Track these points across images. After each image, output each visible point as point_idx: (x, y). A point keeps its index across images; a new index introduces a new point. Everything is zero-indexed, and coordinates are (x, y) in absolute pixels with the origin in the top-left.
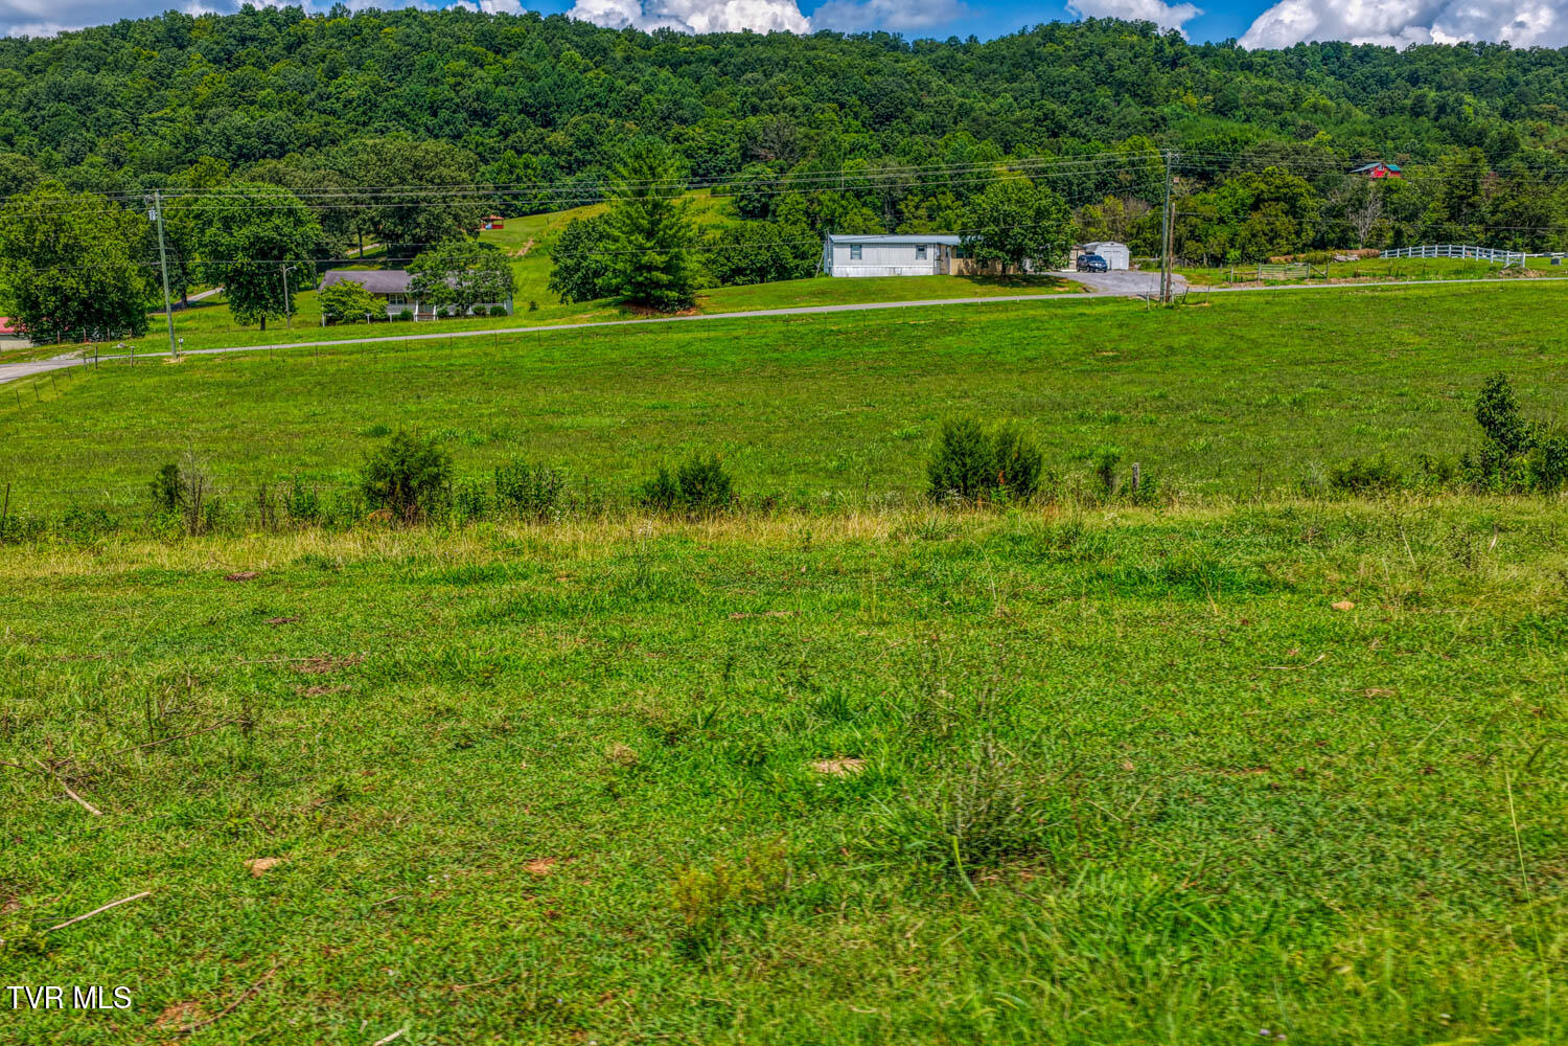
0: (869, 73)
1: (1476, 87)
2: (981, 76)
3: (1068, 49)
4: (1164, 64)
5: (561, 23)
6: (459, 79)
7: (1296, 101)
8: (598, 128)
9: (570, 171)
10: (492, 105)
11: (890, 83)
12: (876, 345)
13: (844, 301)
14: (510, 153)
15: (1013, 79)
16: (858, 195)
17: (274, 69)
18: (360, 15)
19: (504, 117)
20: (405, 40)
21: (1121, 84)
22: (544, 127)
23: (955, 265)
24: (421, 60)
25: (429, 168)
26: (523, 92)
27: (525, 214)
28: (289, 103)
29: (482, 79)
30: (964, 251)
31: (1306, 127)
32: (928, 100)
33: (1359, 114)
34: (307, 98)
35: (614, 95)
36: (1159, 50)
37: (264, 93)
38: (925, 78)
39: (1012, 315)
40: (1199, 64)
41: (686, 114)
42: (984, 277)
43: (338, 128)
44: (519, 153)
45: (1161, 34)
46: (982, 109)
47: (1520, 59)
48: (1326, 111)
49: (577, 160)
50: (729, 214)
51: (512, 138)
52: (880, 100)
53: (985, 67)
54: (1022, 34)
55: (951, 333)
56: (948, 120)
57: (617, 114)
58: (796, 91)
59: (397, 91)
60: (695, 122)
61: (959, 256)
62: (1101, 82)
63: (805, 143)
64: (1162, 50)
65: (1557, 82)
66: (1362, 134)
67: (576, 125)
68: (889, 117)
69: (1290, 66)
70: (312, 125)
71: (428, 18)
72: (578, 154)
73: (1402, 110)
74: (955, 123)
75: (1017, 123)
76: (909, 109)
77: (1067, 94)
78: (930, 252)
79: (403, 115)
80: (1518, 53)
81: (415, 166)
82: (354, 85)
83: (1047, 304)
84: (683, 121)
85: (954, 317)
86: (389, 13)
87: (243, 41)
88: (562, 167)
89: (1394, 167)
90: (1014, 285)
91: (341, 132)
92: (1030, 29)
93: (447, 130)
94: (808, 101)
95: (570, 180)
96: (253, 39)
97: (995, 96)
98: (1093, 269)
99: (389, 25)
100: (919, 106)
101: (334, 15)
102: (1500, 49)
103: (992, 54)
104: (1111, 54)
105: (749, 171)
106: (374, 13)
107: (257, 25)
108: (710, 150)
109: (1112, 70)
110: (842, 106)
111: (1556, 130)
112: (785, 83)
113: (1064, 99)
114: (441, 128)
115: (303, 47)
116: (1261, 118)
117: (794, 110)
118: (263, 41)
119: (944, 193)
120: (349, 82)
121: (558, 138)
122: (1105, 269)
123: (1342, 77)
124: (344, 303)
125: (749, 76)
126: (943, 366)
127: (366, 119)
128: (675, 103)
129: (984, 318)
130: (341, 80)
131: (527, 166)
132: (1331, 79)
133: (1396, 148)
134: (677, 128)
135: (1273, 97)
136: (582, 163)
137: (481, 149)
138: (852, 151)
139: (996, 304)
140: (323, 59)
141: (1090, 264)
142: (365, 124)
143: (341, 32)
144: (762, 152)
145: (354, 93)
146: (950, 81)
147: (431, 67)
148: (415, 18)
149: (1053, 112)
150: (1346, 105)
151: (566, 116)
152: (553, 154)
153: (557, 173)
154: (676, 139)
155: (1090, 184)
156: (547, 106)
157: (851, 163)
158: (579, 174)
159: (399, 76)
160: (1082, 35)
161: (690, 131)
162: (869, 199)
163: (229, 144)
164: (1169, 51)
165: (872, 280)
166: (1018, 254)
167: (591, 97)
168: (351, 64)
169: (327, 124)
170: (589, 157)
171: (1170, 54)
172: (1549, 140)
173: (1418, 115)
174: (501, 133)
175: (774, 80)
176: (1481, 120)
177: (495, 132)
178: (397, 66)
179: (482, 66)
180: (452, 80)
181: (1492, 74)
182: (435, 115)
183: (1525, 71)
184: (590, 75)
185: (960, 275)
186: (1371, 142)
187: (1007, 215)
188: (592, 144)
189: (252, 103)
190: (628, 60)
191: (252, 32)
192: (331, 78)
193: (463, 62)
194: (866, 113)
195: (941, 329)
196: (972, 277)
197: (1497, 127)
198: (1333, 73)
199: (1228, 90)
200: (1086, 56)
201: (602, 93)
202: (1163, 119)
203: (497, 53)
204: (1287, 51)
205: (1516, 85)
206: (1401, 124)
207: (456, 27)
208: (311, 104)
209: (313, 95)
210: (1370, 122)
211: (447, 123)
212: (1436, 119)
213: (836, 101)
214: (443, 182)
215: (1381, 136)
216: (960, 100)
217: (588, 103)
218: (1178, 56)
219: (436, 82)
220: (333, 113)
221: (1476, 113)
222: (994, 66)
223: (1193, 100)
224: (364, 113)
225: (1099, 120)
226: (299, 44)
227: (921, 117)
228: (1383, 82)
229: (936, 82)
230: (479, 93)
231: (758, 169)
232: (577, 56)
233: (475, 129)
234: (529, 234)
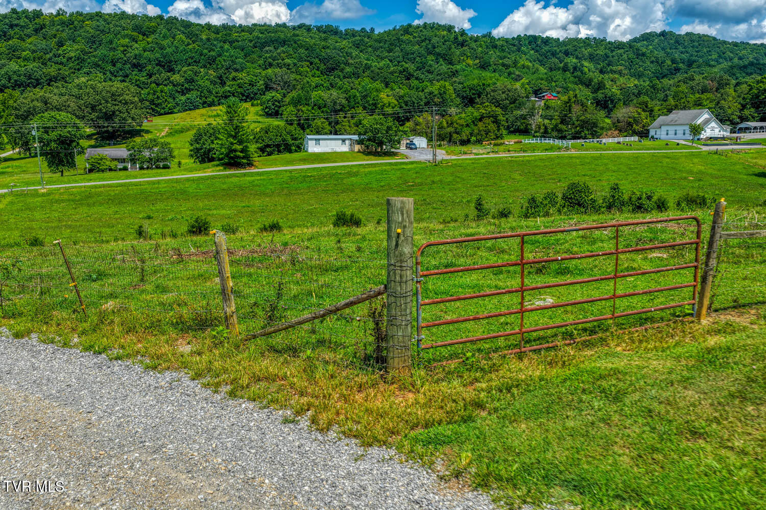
0: (324, 48)
1: (591, 58)
2: (376, 49)
3: (415, 37)
4: (458, 45)
5: (174, 21)
6: (126, 48)
7: (515, 63)
8: (196, 73)
9: (183, 94)
10: (143, 61)
11: (333, 53)
12: (325, 181)
13: (313, 163)
14: (153, 85)
15: (390, 51)
16: (320, 108)
17: (29, 40)
18: (72, 15)
19: (149, 67)
20: (97, 28)
21: (439, 54)
22: (169, 72)
23: (357, 148)
24: (105, 38)
25: (119, 95)
26: (158, 55)
27: (161, 114)
28: (39, 58)
29: (137, 48)
30: (360, 142)
31: (519, 76)
32: (351, 61)
33: (542, 70)
34: (48, 56)
35: (203, 57)
36: (456, 38)
37: (25, 53)
38: (349, 50)
39: (377, 169)
40: (473, 45)
41: (238, 67)
42: (368, 153)
43: (65, 71)
44: (158, 85)
45: (457, 30)
46: (376, 66)
47: (610, 46)
48: (528, 68)
49: (186, 88)
50: (260, 115)
51: (153, 78)
52: (328, 61)
53: (377, 45)
54: (394, 29)
55: (354, 176)
56: (360, 71)
57: (205, 66)
58: (289, 56)
59: (94, 53)
60: (242, 71)
61: (358, 144)
62: (430, 53)
63: (294, 83)
64: (457, 38)
65: (625, 56)
66: (542, 79)
67: (185, 72)
68: (333, 69)
69: (514, 45)
70: (52, 70)
71: (107, 17)
72: (186, 85)
73: (559, 69)
74: (364, 72)
75: (392, 73)
76: (342, 65)
77: (415, 59)
78: (347, 142)
79: (99, 66)
80: (609, 43)
81: (113, 95)
82: (72, 50)
83: (391, 164)
84: (236, 70)
85: (355, 170)
86: (87, 14)
87: (12, 26)
88: (179, 92)
89: (555, 94)
90: (380, 156)
91: (67, 73)
92: (398, 27)
93: (121, 73)
94: (296, 61)
95: (183, 98)
96: (17, 25)
97: (382, 59)
98: (411, 149)
99: (88, 20)
100: (347, 64)
101: (58, 14)
102: (602, 41)
103: (380, 39)
104: (434, 40)
105: (269, 95)
106: (79, 14)
107: (19, 18)
108: (250, 84)
109: (434, 48)
110: (311, 63)
111: (621, 79)
112: (284, 52)
113: (413, 61)
114: (118, 72)
115: (44, 30)
116: (500, 71)
117: (289, 65)
118: (22, 27)
119: (358, 107)
120: (69, 49)
121: (176, 78)
122: (416, 148)
123: (537, 51)
124: (99, 164)
125: (267, 48)
126: (350, 189)
127: (79, 67)
128: (232, 61)
129: (366, 170)
130: (65, 47)
131: (162, 92)
132: (532, 52)
133: (556, 86)
134: (234, 74)
135: (506, 61)
136: (189, 90)
137: (138, 82)
138: (316, 87)
139: (371, 164)
140: (55, 36)
141: (411, 146)
142: (79, 70)
143: (63, 23)
144: (275, 86)
145: (73, 54)
146: (361, 52)
147: (111, 42)
148: (101, 17)
149: (408, 69)
150: (537, 65)
151: (179, 67)
152: (174, 85)
153: (177, 95)
154: (234, 79)
155: (422, 103)
156: (170, 62)
157: (316, 93)
158: (187, 95)
159: (95, 46)
160: (421, 31)
161: (240, 75)
162: (325, 109)
163: (10, 79)
164: (460, 38)
165: (324, 154)
166: (381, 144)
167: (192, 58)
168: (70, 40)
169: (60, 70)
170: (192, 87)
171: (461, 40)
172: (618, 83)
173: (565, 71)
174: (148, 75)
175: (279, 51)
176: (591, 73)
177: (145, 74)
178: (93, 41)
179: (136, 42)
180: (122, 49)
181: (598, 52)
182: (114, 65)
183: (612, 51)
184: (190, 47)
185: (359, 152)
186: (546, 83)
188: (193, 81)
189: (19, 58)
190: (208, 40)
191: (16, 22)
192: (60, 46)
193: (127, 40)
194: (322, 67)
195: (351, 174)
196: (364, 153)
197: (597, 77)
198: (533, 49)
199: (486, 57)
200: (423, 41)
201: (197, 57)
202: (457, 71)
203: (144, 35)
204: (513, 39)
205: (608, 57)
206: (558, 75)
207: (122, 22)
208: (50, 59)
209: (51, 55)
210: (546, 74)
211: (121, 70)
212: (573, 73)
213: (309, 61)
214: (126, 103)
215: (550, 80)
216: (366, 62)
217: (190, 61)
218: (465, 41)
219: (114, 49)
220: (61, 63)
221: (589, 71)
222: (381, 44)
223: (470, 62)
224: (78, 64)
225: (429, 72)
226: (42, 29)
227: (348, 69)
228: (554, 54)
229: (355, 53)
230: (136, 55)
231: (273, 95)
232: (184, 38)
233: (134, 73)
234: (166, 125)
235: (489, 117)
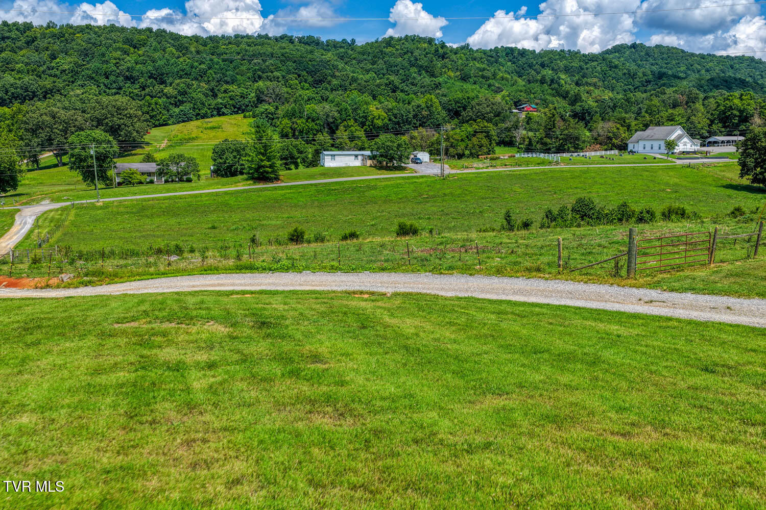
0: (310, 61)
1: (567, 70)
2: (359, 62)
3: (397, 50)
4: (439, 57)
5: (163, 34)
6: (118, 61)
7: (494, 75)
8: (188, 86)
9: (176, 106)
10: (135, 74)
11: (319, 66)
12: (349, 194)
14: (148, 98)
15: (374, 63)
16: (313, 121)
17: (22, 53)
18: (62, 27)
19: (142, 80)
20: (88, 41)
21: (421, 67)
22: (162, 84)
23: (369, 162)
24: (97, 51)
26: (150, 68)
27: (157, 126)
28: (33, 71)
29: (130, 60)
30: (372, 158)
31: (499, 88)
32: (337, 74)
33: (521, 82)
34: (41, 69)
35: (194, 70)
37: (19, 66)
38: (335, 63)
39: (392, 182)
40: (454, 57)
41: (228, 79)
42: (380, 167)
43: (60, 84)
44: (152, 97)
45: (437, 42)
46: (362, 79)
47: (584, 58)
48: (507, 80)
49: (179, 100)
51: (147, 90)
52: (316, 73)
53: (361, 57)
54: (377, 42)
55: (373, 189)
56: (347, 83)
57: (196, 79)
58: (278, 69)
59: (88, 66)
60: (233, 83)
61: (370, 159)
62: (412, 65)
63: (286, 95)
64: (438, 51)
65: (599, 68)
66: (521, 91)
67: (178, 85)
68: (321, 81)
69: (492, 57)
70: (47, 83)
71: (97, 29)
72: (179, 98)
73: (537, 81)
74: (350, 85)
75: (378, 86)
76: (329, 78)
77: (398, 71)
78: (360, 157)
79: (93, 78)
80: (584, 55)
81: (118, 109)
82: (65, 62)
83: (403, 178)
84: (227, 83)
85: (373, 183)
86: (77, 27)
88: (172, 104)
89: (534, 106)
90: (391, 170)
91: (61, 86)
92: (380, 40)
93: (114, 85)
94: (284, 74)
95: (177, 110)
96: (8, 38)
97: (367, 71)
98: (417, 163)
99: (78, 33)
100: (334, 76)
101: (49, 26)
102: (576, 53)
103: (364, 51)
104: (416, 53)
105: (262, 108)
106: (69, 26)
107: (10, 31)
108: (241, 97)
109: (417, 60)
110: (299, 76)
111: (596, 91)
112: (272, 65)
113: (397, 73)
114: (111, 84)
115: (36, 43)
116: (481, 83)
117: (278, 78)
118: (13, 39)
119: (349, 119)
120: (63, 61)
121: (168, 90)
122: (421, 163)
123: (514, 63)
125: (255, 61)
126: (373, 201)
127: (73, 79)
128: (223, 74)
129: (383, 184)
130: (58, 60)
131: (156, 104)
132: (509, 63)
133: (535, 98)
134: (225, 86)
135: (486, 73)
136: (182, 102)
137: (132, 95)
138: (309, 100)
139: (386, 178)
140: (47, 49)
141: (416, 161)
142: (73, 82)
143: (54, 36)
144: (267, 99)
145: (66, 67)
146: (346, 64)
147: (103, 55)
148: (91, 29)
149: (393, 81)
150: (515, 78)
151: (171, 79)
152: (168, 98)
153: (171, 106)
154: (225, 91)
155: (411, 116)
156: (162, 75)
157: (309, 106)
158: (181, 107)
159: (88, 59)
160: (403, 43)
161: (231, 87)
162: (318, 122)
163: (7, 92)
164: (441, 51)
165: (340, 168)
166: (392, 159)
167: (183, 71)
168: (62, 52)
169: (54, 82)
170: (185, 99)
172: (594, 95)
173: (543, 83)
174: (141, 87)
175: (267, 63)
176: (568, 86)
177: (137, 86)
178: (85, 54)
179: (128, 55)
180: (114, 61)
181: (573, 64)
182: (107, 78)
183: (586, 63)
184: (181, 60)
185: (371, 166)
186: (524, 95)
187: (388, 146)
188: (186, 93)
189: (13, 70)
190: (198, 52)
191: (7, 34)
192: (53, 59)
193: (119, 53)
194: (310, 79)
195: (370, 188)
196: (375, 167)
197: (573, 90)
198: (511, 61)
199: (466, 69)
200: (405, 53)
201: (188, 69)
202: (440, 84)
203: (135, 48)
204: (491, 50)
205: (582, 69)
206: (536, 87)
207: (112, 34)
208: (44, 72)
209: (45, 67)
210: (524, 86)
211: (114, 82)
212: (550, 85)
213: (296, 73)
214: (131, 117)
215: (529, 92)
216: (352, 74)
217: (182, 73)
218: (445, 53)
219: (107, 62)
220: (55, 76)
221: (566, 83)
222: (365, 57)
223: (452, 74)
224: (72, 76)
225: (413, 84)
226: (33, 41)
227: (335, 82)
228: (531, 66)
229: (341, 65)
230: (128, 68)
231: (266, 107)
232: (174, 51)
233: (127, 85)
234: (165, 137)
235: (482, 132)
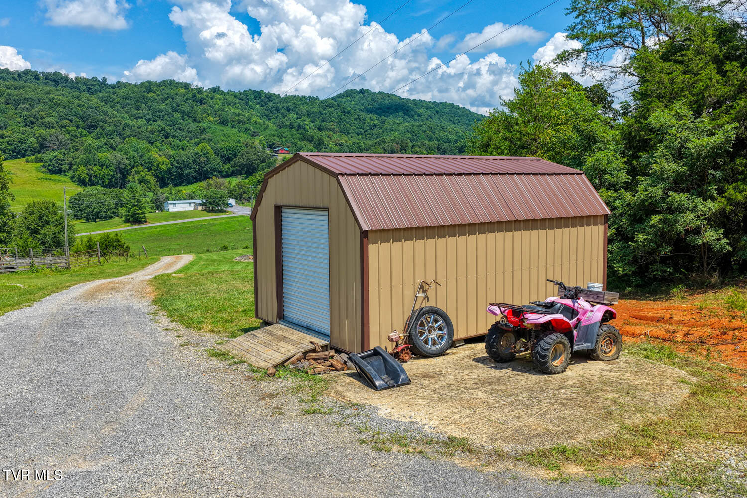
0: (79, 106)
1: (309, 115)
3: (158, 95)
4: (197, 102)
7: (249, 119)
11: (90, 111)
21: (184, 112)
23: (200, 208)
31: (255, 132)
33: (272, 126)
36: (194, 96)
42: (209, 211)
45: (193, 88)
47: (323, 104)
48: (260, 124)
50: (45, 173)
52: (87, 119)
53: (124, 101)
60: (7, 128)
61: (201, 205)
62: (175, 111)
63: (69, 142)
66: (274, 136)
68: (94, 127)
69: (243, 100)
73: (286, 125)
74: (122, 130)
76: (101, 123)
78: (192, 204)
80: (321, 101)
89: (286, 149)
94: (57, 120)
102: (316, 99)
104: (177, 99)
105: (51, 155)
108: (19, 142)
109: (179, 106)
111: (334, 136)
112: (43, 110)
116: (238, 127)
117: (53, 124)
123: (263, 106)
132: (259, 106)
133: (286, 141)
135: (241, 118)
144: (50, 145)
149: (165, 128)
150: (266, 122)
154: (2, 137)
160: (162, 89)
161: (6, 133)
164: (198, 96)
165: (180, 213)
166: (217, 205)
172: (333, 139)
173: (291, 129)
175: (37, 109)
176: (312, 131)
181: (314, 109)
183: (325, 109)
185: (202, 211)
186: (277, 139)
196: (206, 211)
197: (316, 134)
198: (259, 104)
199: (224, 114)
200: (166, 99)
202: (204, 129)
204: (240, 93)
205: (322, 114)
206: (286, 132)
210: (276, 130)
212: (298, 131)
215: (281, 136)
216: (123, 120)
218: (202, 98)
221: (310, 128)
223: (211, 118)
225: (180, 129)
227: (108, 127)
228: (278, 110)
229: (110, 110)
231: (55, 154)
